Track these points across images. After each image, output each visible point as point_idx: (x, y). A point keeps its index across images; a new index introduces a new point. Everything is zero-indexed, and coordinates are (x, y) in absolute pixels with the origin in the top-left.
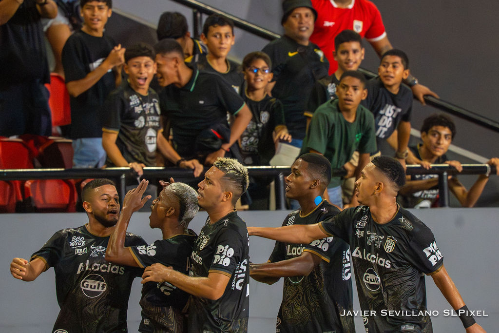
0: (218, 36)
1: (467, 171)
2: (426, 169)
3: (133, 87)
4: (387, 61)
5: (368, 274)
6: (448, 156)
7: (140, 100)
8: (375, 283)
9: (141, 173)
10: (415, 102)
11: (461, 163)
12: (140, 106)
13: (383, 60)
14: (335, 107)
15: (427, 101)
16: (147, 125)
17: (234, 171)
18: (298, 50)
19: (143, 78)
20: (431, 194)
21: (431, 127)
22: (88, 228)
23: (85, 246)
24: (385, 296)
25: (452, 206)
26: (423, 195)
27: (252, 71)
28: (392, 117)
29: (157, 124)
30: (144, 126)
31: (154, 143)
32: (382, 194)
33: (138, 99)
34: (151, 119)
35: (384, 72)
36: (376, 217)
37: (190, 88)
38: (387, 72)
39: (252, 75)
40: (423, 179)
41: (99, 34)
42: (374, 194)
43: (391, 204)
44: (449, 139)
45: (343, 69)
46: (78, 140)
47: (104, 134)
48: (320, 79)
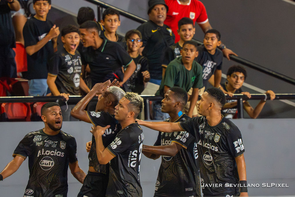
0: (110, 21)
1: (253, 98)
2: (230, 97)
3: (67, 50)
4: (208, 36)
5: (206, 155)
6: (242, 89)
7: (71, 58)
8: (210, 160)
9: (67, 99)
10: (224, 58)
11: (250, 93)
12: (71, 61)
13: (206, 36)
14: (180, 62)
15: (231, 58)
16: (75, 72)
17: (135, 100)
18: (157, 29)
19: (74, 45)
20: (233, 111)
21: (233, 73)
22: (44, 130)
23: (41, 141)
24: (215, 167)
25: (244, 118)
26: (228, 111)
27: (131, 41)
28: (211, 67)
29: (80, 71)
30: (73, 73)
31: (78, 82)
32: (212, 109)
33: (70, 57)
34: (77, 68)
35: (206, 43)
36: (209, 122)
37: (101, 50)
38: (208, 42)
39: (131, 43)
40: (228, 102)
41: (44, 19)
42: (208, 109)
43: (218, 115)
44: (243, 79)
45: (183, 40)
46: (32, 81)
47: (48, 77)
48: (170, 45)
